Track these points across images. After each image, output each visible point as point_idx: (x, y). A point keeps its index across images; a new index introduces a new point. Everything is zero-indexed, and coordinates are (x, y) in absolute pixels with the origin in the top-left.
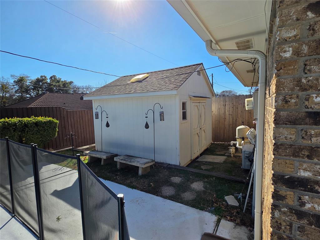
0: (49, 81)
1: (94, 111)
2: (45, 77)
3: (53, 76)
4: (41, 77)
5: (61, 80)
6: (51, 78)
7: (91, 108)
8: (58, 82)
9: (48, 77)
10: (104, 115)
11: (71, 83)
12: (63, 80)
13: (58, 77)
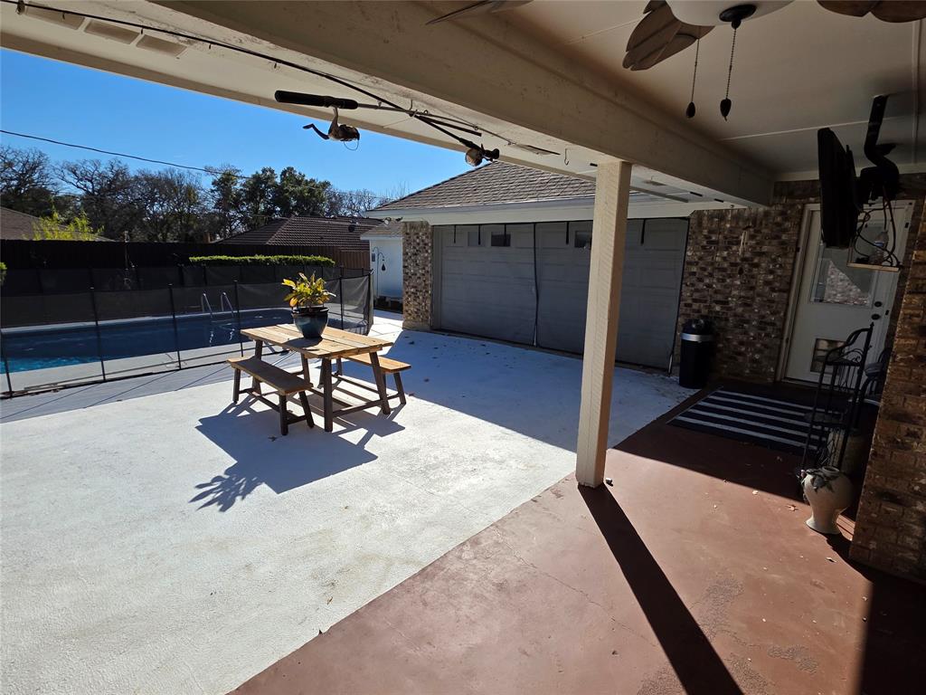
0: (278, 180)
1: (371, 253)
2: (272, 172)
3: (288, 168)
4: (264, 171)
5: (306, 178)
6: (284, 173)
7: (368, 249)
8: (299, 182)
9: (278, 172)
10: (381, 258)
11: (326, 184)
12: (308, 178)
13: (298, 170)
